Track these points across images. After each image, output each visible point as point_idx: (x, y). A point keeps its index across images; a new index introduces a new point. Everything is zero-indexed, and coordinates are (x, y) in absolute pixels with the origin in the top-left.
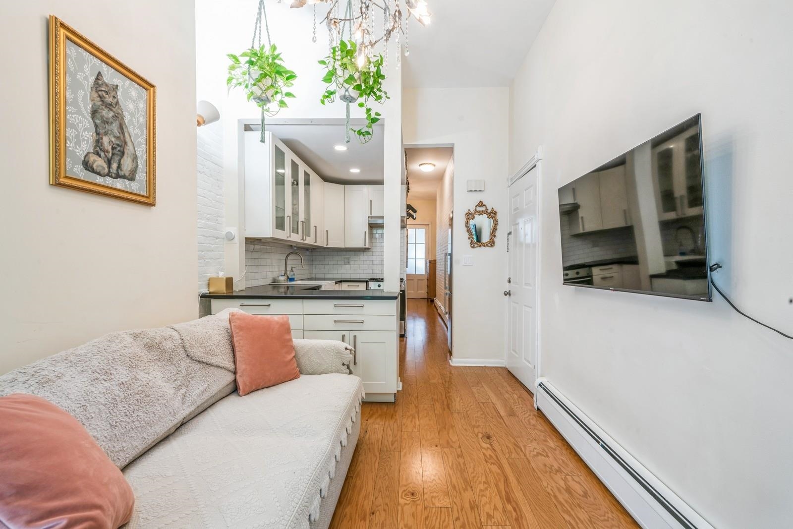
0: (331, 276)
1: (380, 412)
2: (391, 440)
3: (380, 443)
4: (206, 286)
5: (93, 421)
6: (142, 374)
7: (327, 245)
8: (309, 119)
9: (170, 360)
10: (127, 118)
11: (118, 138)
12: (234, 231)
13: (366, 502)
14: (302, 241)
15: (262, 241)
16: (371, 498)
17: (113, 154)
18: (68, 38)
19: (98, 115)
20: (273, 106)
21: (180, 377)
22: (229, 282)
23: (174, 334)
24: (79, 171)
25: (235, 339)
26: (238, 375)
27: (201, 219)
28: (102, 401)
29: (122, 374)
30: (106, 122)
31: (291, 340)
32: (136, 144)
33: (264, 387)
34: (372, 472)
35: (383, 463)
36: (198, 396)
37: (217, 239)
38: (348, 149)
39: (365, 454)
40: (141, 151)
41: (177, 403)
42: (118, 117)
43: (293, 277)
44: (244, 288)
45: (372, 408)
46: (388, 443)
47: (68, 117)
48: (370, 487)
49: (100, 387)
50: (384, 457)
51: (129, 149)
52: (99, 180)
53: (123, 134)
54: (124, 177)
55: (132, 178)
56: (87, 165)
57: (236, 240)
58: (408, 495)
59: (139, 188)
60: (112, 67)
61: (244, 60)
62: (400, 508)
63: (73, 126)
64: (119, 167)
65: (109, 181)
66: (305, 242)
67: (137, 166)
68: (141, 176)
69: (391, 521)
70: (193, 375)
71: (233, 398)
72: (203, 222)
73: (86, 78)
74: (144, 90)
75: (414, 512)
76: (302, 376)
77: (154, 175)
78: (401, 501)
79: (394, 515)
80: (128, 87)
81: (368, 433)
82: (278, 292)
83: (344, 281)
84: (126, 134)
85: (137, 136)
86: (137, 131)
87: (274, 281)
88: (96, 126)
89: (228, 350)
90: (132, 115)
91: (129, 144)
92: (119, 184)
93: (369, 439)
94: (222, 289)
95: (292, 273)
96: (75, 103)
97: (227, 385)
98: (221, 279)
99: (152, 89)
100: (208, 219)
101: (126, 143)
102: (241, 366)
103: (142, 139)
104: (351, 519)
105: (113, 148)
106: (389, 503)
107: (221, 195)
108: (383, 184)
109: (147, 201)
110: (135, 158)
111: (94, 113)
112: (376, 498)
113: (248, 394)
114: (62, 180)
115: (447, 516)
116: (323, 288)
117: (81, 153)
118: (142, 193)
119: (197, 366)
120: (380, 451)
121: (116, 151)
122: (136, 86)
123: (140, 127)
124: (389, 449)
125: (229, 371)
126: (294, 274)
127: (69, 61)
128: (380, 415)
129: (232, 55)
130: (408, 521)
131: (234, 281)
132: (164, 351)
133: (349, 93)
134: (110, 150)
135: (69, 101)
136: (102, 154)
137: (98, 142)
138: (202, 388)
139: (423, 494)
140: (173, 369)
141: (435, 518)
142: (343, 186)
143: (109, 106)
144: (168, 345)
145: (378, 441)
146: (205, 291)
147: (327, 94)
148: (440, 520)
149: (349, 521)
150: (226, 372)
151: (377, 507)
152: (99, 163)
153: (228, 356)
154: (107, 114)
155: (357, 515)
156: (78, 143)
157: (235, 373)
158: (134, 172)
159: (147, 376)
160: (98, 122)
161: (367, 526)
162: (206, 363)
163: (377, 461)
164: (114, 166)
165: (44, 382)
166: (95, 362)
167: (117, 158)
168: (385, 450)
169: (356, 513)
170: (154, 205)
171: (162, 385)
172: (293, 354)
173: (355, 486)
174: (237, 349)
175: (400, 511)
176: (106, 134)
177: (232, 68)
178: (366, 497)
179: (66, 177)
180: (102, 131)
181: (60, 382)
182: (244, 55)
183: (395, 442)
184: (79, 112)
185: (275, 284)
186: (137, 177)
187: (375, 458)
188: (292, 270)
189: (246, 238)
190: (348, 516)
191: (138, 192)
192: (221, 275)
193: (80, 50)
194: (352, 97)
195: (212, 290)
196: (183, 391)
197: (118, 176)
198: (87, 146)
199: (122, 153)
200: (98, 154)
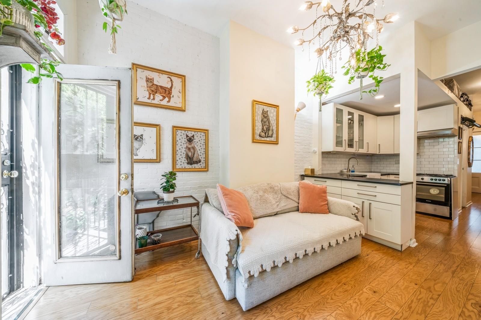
0: (378, 170)
1: (385, 251)
2: (381, 265)
3: (373, 263)
4: (304, 172)
5: (252, 202)
6: (266, 195)
7: (379, 153)
8: (351, 91)
9: (276, 193)
10: (271, 118)
11: (268, 126)
12: (316, 149)
13: (345, 279)
14: (356, 152)
15: (331, 153)
16: (348, 279)
17: (267, 131)
18: (256, 104)
19: (263, 121)
20: (324, 95)
21: (278, 199)
22: (313, 171)
23: (279, 185)
24: (258, 137)
25: (300, 191)
26: (299, 205)
27: (302, 146)
28: (255, 198)
29: (261, 193)
30: (265, 122)
31: (326, 197)
32: (273, 126)
33: (310, 212)
34: (357, 271)
35: (367, 272)
36: (283, 207)
37: (309, 153)
38: (385, 96)
39: (359, 263)
40: (275, 128)
41: (275, 206)
42: (268, 120)
43: (354, 170)
44: (321, 174)
45: (381, 247)
46: (378, 266)
47: (256, 124)
48: (351, 276)
49: (255, 195)
50: (370, 270)
51: (271, 128)
52: (263, 139)
53: (269, 124)
54: (269, 137)
55: (272, 137)
56: (260, 136)
57: (317, 153)
58: (371, 291)
59: (274, 140)
60: (266, 106)
61: (311, 81)
62: (361, 292)
63: (257, 126)
64: (268, 134)
65: (265, 139)
66: (358, 152)
67: (273, 132)
68: (274, 135)
69: (352, 293)
70: (282, 199)
71: (297, 212)
72: (303, 147)
73: (260, 112)
74: (276, 109)
75: (368, 298)
76: (330, 214)
77: (278, 134)
78: (365, 290)
79: (355, 292)
80: (271, 110)
81: (368, 256)
82: (343, 177)
83: (391, 174)
84: (270, 124)
85: (273, 123)
86: (274, 122)
87: (342, 171)
88: (262, 124)
89: (297, 195)
90: (272, 117)
91: (271, 126)
92: (268, 139)
93: (367, 259)
94: (309, 173)
95: (353, 168)
96: (258, 120)
97: (295, 207)
98: (310, 169)
99: (278, 107)
100: (305, 146)
101: (270, 126)
102: (300, 202)
103: (275, 124)
104: (333, 279)
105: (267, 129)
106: (356, 287)
107: (311, 135)
108: (400, 114)
109: (276, 143)
110: (273, 130)
111: (262, 120)
112: (351, 281)
113: (303, 213)
114: (254, 141)
115: (390, 313)
116: (368, 177)
117: (258, 133)
118: (275, 141)
119: (283, 197)
120: (369, 266)
121: (267, 130)
122: (273, 108)
123: (274, 121)
124: (376, 268)
125: (296, 202)
126: (354, 169)
127: (256, 109)
128: (384, 252)
129: (308, 81)
130: (362, 298)
131: (315, 171)
132: (274, 190)
133: (360, 74)
134: (266, 129)
135: (256, 119)
136: (264, 131)
137: (263, 129)
138: (284, 205)
139: (381, 296)
140: (276, 196)
141: (380, 308)
142: (393, 116)
143: (266, 117)
144: (276, 188)
145: (372, 262)
146: (303, 173)
147: (350, 79)
148: (384, 311)
149: (331, 279)
150: (295, 202)
151: (349, 284)
152: (263, 134)
153: (296, 196)
154: (265, 120)
155: (337, 280)
156: (258, 130)
157: (299, 204)
158: (272, 135)
159: (267, 196)
160: (263, 123)
161: (338, 286)
162: (287, 197)
163: (364, 269)
164: (267, 134)
165: (245, 190)
166: (256, 188)
167: (267, 132)
168: (374, 267)
169: (336, 279)
170: (278, 144)
171: (272, 199)
172: (326, 203)
173: (343, 271)
174: (300, 195)
175: (360, 293)
176: (265, 125)
177: (308, 86)
178: (347, 277)
179: (255, 140)
180: (264, 125)
181: (248, 191)
182: (312, 79)
183: (383, 267)
184: (258, 122)
185: (341, 173)
186: (273, 136)
187: (364, 267)
188: (353, 167)
189: (322, 152)
190: (332, 278)
191: (273, 141)
192: (310, 167)
193: (259, 105)
194: (363, 76)
195: (306, 174)
196: (278, 203)
197: (268, 137)
198: (260, 130)
199: (269, 130)
200: (263, 132)
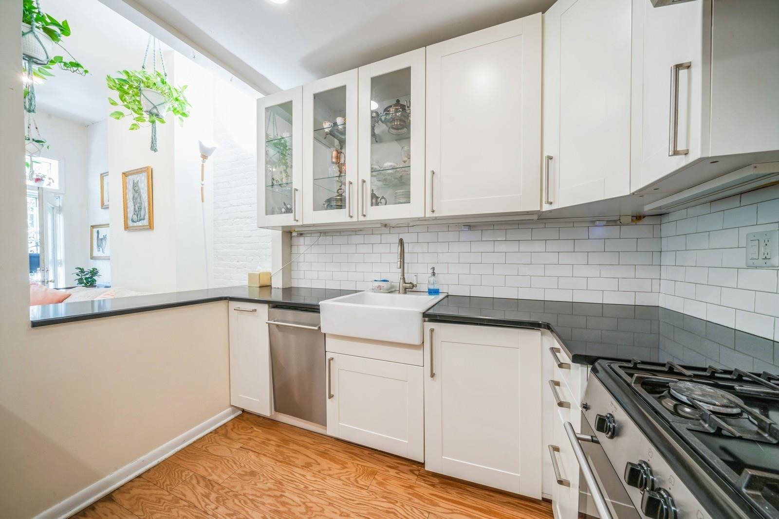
10: (142, 191)
11: (139, 203)
18: (126, 176)
19: (134, 198)
30: (137, 199)
42: (139, 194)
51: (143, 207)
54: (142, 220)
55: (144, 219)
60: (136, 174)
63: (129, 207)
64: (140, 216)
67: (146, 212)
74: (146, 173)
80: (142, 177)
84: (142, 199)
91: (143, 203)
96: (129, 199)
103: (147, 198)
109: (150, 227)
110: (145, 209)
114: (127, 229)
118: (148, 224)
122: (143, 174)
123: (146, 193)
127: (127, 184)
134: (138, 209)
137: (135, 209)
143: (137, 190)
152: (135, 217)
154: (136, 195)
158: (144, 216)
160: (134, 201)
167: (140, 212)
170: (153, 229)
180: (135, 204)
186: (146, 217)
191: (145, 224)
193: (129, 177)
197: (140, 220)
198: (132, 213)
199: (141, 208)
200: (135, 214)
